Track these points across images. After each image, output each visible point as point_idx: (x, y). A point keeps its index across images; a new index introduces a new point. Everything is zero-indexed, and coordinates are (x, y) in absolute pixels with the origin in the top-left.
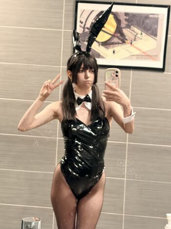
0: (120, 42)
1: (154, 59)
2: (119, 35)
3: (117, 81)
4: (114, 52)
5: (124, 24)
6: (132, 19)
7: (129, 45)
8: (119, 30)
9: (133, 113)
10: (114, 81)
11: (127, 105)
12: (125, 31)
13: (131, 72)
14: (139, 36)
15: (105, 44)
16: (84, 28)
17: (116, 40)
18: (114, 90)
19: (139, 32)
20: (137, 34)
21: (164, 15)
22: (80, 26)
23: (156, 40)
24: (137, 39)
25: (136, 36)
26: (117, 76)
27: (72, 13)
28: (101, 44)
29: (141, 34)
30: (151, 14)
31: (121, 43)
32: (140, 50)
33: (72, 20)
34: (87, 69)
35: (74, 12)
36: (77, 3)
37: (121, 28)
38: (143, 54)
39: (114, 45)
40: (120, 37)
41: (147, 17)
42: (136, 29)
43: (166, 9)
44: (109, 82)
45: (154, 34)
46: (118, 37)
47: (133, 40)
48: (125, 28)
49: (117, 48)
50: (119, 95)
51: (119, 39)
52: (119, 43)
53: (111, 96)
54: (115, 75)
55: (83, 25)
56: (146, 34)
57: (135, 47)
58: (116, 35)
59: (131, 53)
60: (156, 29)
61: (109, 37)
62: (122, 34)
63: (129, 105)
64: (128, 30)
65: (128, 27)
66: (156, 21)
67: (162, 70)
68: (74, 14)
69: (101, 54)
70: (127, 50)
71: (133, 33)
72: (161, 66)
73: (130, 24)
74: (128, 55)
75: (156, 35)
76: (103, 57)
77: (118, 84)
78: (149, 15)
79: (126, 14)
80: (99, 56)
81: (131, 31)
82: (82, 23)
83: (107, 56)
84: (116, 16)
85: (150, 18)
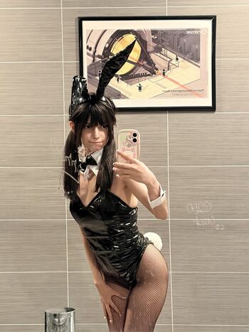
0: (149, 73)
1: (199, 96)
2: (145, 63)
4: (140, 88)
5: (151, 46)
6: (162, 39)
7: (161, 77)
8: (145, 55)
9: (162, 192)
10: (131, 148)
12: (154, 57)
14: (174, 62)
15: (126, 77)
16: (94, 56)
17: (141, 71)
18: (131, 162)
19: (173, 56)
20: (171, 60)
21: (207, 29)
22: (88, 54)
23: (199, 67)
24: (172, 67)
25: (169, 62)
27: (75, 36)
28: (120, 77)
29: (177, 59)
30: (189, 30)
31: (149, 75)
32: (177, 83)
33: (75, 46)
34: (96, 125)
35: (78, 35)
36: (81, 20)
37: (148, 53)
38: (182, 89)
39: (140, 79)
40: (147, 66)
41: (183, 34)
42: (169, 53)
43: (209, 22)
44: (124, 150)
45: (195, 58)
46: (143, 66)
47: (166, 70)
48: (152, 52)
49: (145, 82)
50: (139, 170)
51: (146, 69)
52: (146, 75)
55: (91, 53)
56: (184, 59)
57: (169, 79)
58: (141, 63)
59: (165, 88)
60: (198, 51)
61: (132, 66)
62: (151, 62)
64: (159, 54)
65: (158, 50)
66: (197, 38)
67: (212, 109)
68: (78, 37)
69: (122, 92)
70: (157, 84)
71: (166, 58)
72: (210, 104)
73: (160, 46)
74: (160, 91)
75: (198, 60)
76: (125, 97)
78: (185, 31)
79: (154, 32)
80: (119, 96)
81: (162, 56)
82: (90, 49)
83: (131, 94)
84: (139, 35)
85: (188, 35)
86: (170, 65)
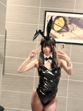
0: (66, 31)
2: (65, 27)
3: (64, 49)
4: (63, 36)
5: (68, 22)
6: (72, 20)
7: (70, 32)
8: (66, 25)
9: (71, 65)
10: (62, 49)
11: (68, 61)
12: (69, 26)
13: (71, 45)
14: (75, 28)
15: (59, 32)
17: (64, 30)
19: (75, 26)
20: (74, 27)
22: (47, 23)
24: (74, 30)
25: (74, 28)
26: (64, 47)
27: (43, 17)
28: (57, 31)
29: (76, 27)
30: (81, 18)
31: (66, 32)
32: (76, 35)
33: (43, 20)
35: (44, 16)
36: (46, 12)
37: (67, 24)
38: (77, 37)
39: (63, 32)
41: (79, 19)
42: (74, 25)
44: (60, 50)
45: (82, 27)
47: (72, 30)
48: (68, 24)
49: (65, 34)
50: (65, 56)
51: (66, 29)
52: (65, 31)
54: (62, 47)
57: (73, 33)
58: (64, 27)
59: (71, 36)
61: (61, 28)
62: (67, 27)
63: (69, 61)
64: (70, 25)
65: (70, 24)
69: (57, 36)
70: (69, 35)
71: (73, 27)
73: (71, 22)
74: (70, 37)
76: (57, 38)
77: (64, 51)
78: (80, 18)
79: (69, 18)
80: (56, 37)
81: (71, 26)
82: (48, 21)
84: (64, 18)
85: (81, 20)
86: (74, 29)
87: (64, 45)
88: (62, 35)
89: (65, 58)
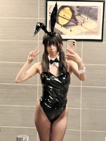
0: (75, 24)
1: (96, 34)
2: (73, 20)
3: (74, 48)
4: (71, 31)
5: (76, 13)
6: (81, 10)
7: (80, 26)
8: (73, 17)
9: (84, 68)
11: (80, 63)
12: (77, 18)
13: (82, 43)
14: (86, 20)
15: (65, 26)
17: (72, 23)
18: (72, 53)
19: (86, 17)
20: (85, 19)
21: (101, 6)
23: (97, 22)
24: (85, 22)
25: (84, 20)
26: (74, 45)
27: (44, 8)
28: (63, 26)
29: (88, 19)
30: (93, 6)
31: (75, 25)
33: (44, 12)
36: (47, 1)
37: (75, 16)
39: (71, 27)
40: (75, 22)
41: (90, 8)
42: (84, 16)
43: (102, 3)
45: (95, 18)
46: (73, 21)
47: (82, 23)
48: (77, 15)
49: (73, 28)
50: (75, 57)
52: (74, 25)
53: (70, 57)
54: (72, 44)
56: (91, 19)
57: (84, 27)
58: (72, 20)
59: (81, 31)
60: (97, 16)
61: (68, 21)
62: (76, 20)
63: (81, 63)
64: (79, 16)
65: (79, 15)
66: (96, 10)
67: (101, 41)
68: (45, 8)
70: (79, 29)
71: (82, 18)
72: (100, 38)
73: (80, 13)
74: (80, 32)
75: (96, 19)
76: (65, 34)
77: (74, 50)
79: (78, 7)
80: (62, 33)
81: (81, 17)
82: (50, 13)
83: (67, 33)
84: (71, 8)
85: (93, 9)
87: (74, 42)
88: (69, 30)
89: (75, 59)
